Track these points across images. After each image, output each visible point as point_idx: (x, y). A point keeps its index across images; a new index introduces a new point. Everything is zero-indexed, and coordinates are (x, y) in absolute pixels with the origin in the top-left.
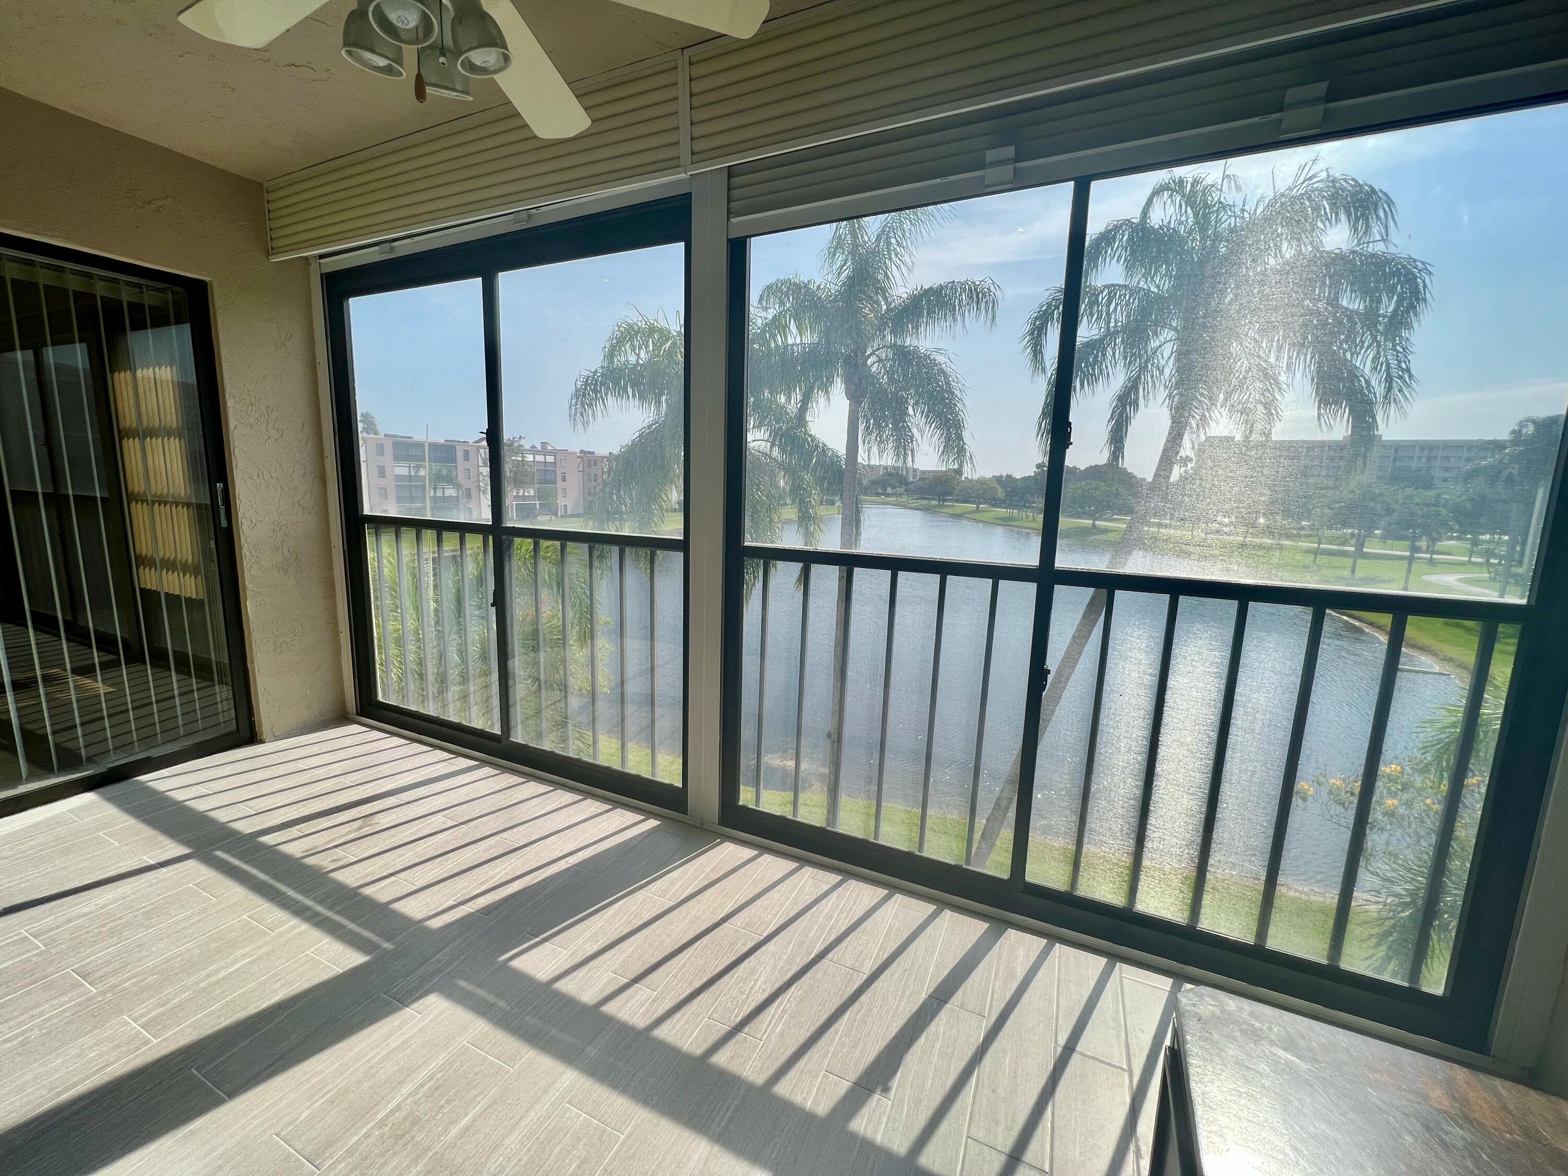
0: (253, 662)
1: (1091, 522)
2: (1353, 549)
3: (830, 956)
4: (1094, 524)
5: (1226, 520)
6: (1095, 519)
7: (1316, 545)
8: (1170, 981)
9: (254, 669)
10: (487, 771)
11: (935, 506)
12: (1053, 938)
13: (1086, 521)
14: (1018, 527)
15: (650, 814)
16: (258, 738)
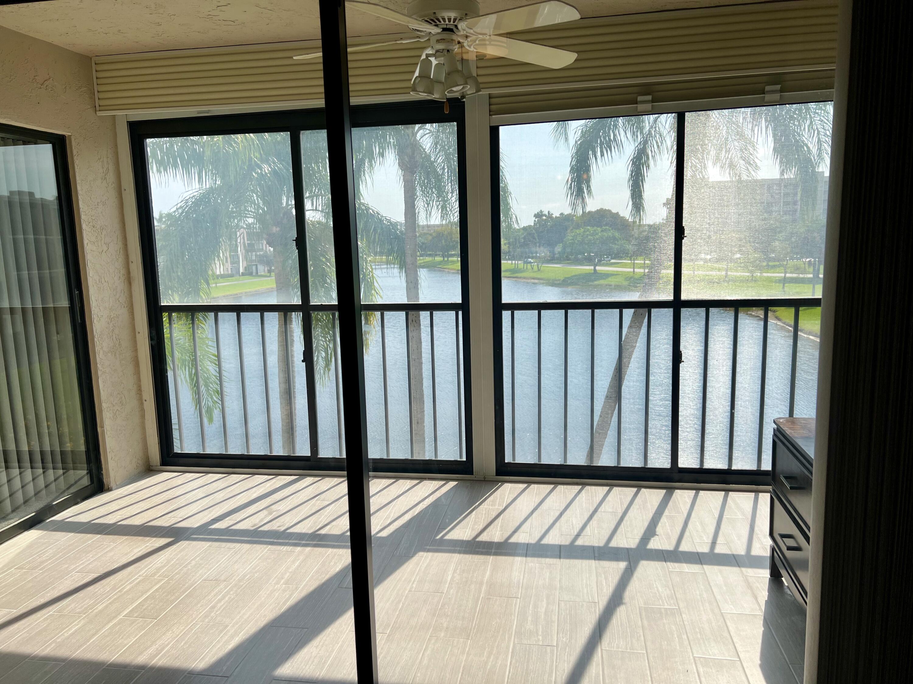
0: (102, 427)
1: (592, 267)
2: (811, 276)
3: (600, 510)
4: (595, 269)
5: (708, 257)
6: (595, 266)
7: (783, 275)
8: (754, 494)
9: (103, 432)
10: (309, 480)
11: (440, 263)
12: (698, 489)
13: (588, 268)
14: (525, 278)
15: (448, 480)
16: (106, 487)
